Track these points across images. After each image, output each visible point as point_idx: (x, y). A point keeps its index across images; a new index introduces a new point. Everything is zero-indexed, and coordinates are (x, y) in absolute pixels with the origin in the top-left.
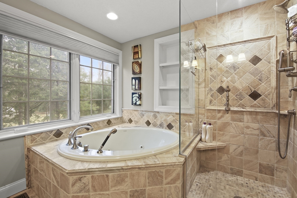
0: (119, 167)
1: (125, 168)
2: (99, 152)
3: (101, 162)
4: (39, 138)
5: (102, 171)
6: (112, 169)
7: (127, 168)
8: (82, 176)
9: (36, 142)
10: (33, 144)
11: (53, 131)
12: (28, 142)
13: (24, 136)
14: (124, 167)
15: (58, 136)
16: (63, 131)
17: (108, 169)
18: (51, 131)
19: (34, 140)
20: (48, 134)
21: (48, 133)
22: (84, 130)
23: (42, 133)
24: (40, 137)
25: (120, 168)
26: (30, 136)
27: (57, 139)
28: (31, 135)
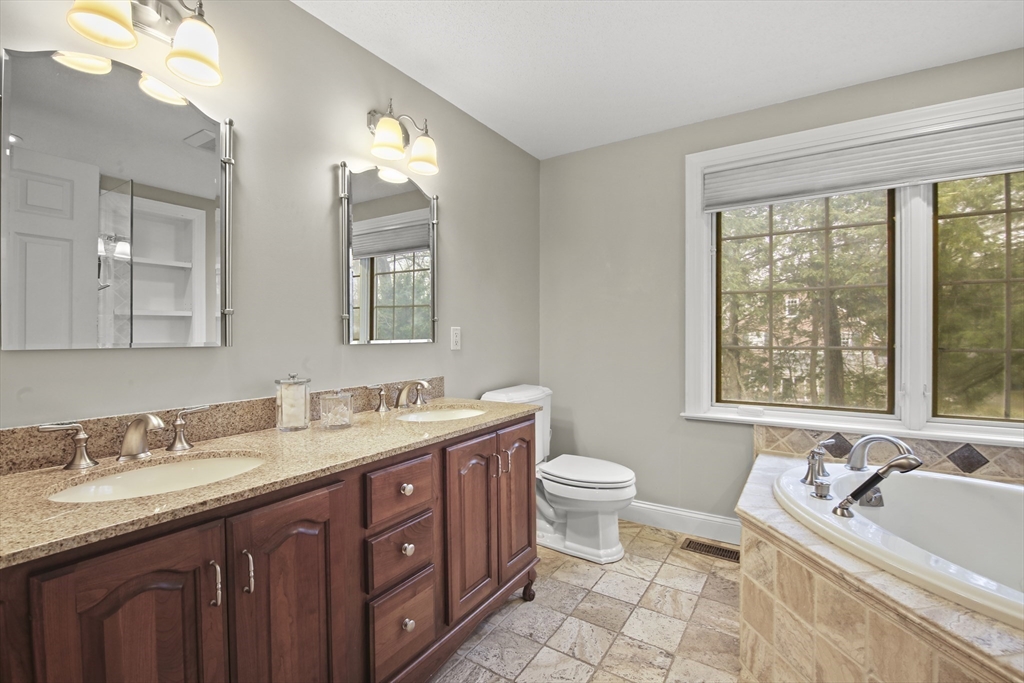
0: (834, 566)
1: (852, 581)
2: (839, 511)
3: (815, 533)
4: (784, 440)
5: (803, 555)
6: (821, 562)
7: (856, 583)
8: (764, 540)
9: (778, 447)
10: (769, 450)
11: (822, 432)
12: (760, 441)
13: (751, 425)
14: (848, 574)
15: (838, 452)
16: (856, 443)
17: (807, 553)
18: (818, 433)
19: (773, 441)
20: (808, 438)
21: (808, 434)
22: (944, 464)
23: (792, 429)
24: (786, 438)
25: (837, 571)
26: (764, 429)
27: (832, 458)
28: (769, 427)
